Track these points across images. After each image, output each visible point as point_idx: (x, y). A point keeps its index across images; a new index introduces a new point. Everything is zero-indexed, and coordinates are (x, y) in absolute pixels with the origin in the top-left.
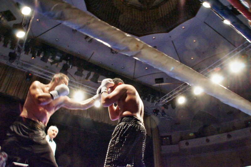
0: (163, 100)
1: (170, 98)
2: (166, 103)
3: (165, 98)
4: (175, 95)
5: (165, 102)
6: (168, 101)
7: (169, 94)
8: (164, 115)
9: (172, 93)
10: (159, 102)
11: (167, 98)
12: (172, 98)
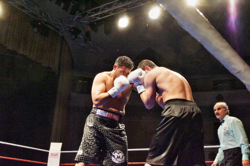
0: (93, 14)
1: (105, 15)
2: (95, 22)
3: (96, 11)
4: (114, 11)
5: (96, 18)
6: (100, 18)
7: (104, 7)
8: (88, 42)
9: (109, 6)
10: (84, 15)
11: (99, 13)
12: (108, 14)
